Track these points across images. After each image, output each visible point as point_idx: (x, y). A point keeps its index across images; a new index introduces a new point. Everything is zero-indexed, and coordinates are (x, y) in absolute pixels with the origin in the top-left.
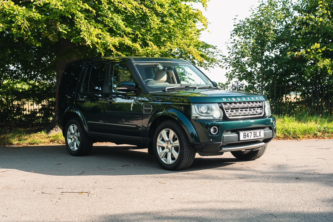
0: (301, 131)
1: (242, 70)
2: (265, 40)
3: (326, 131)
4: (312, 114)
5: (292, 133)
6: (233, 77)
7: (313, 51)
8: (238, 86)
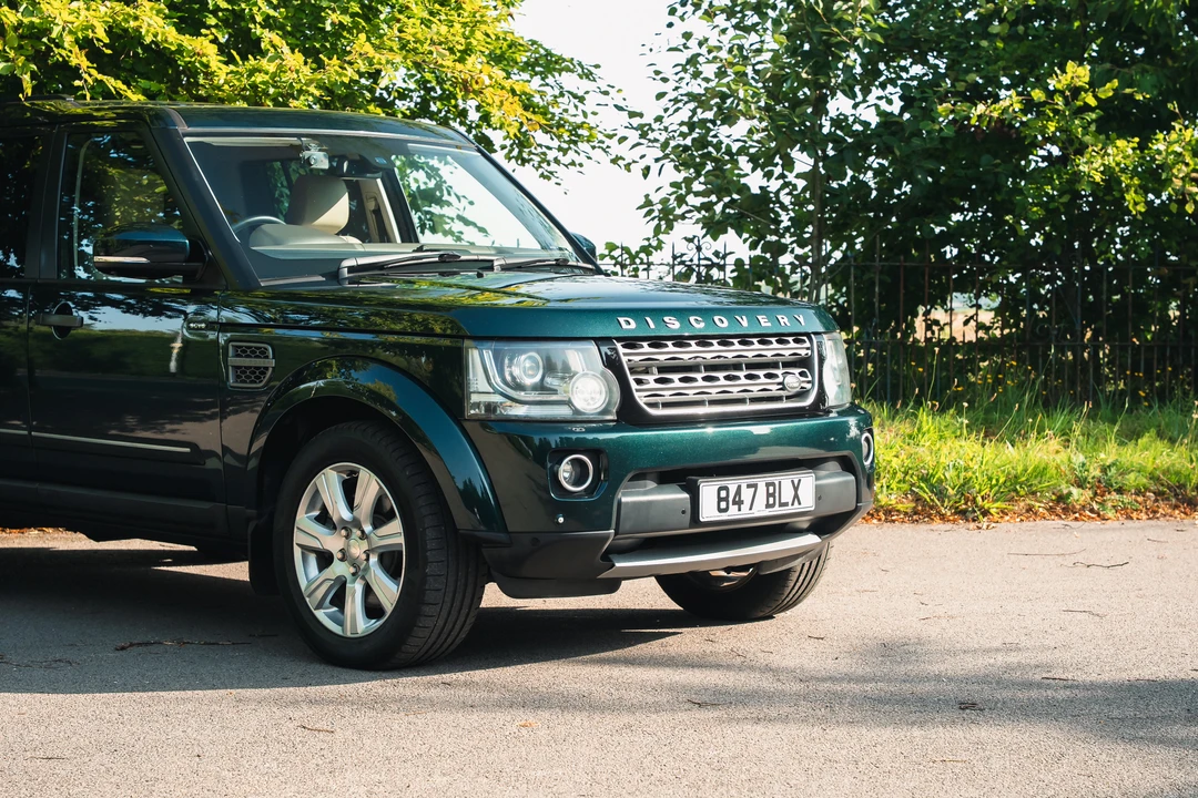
0: (994, 482)
1: (723, 182)
2: (834, 40)
3: (1113, 481)
4: (1048, 403)
5: (951, 492)
6: (676, 218)
7: (1059, 100)
8: (699, 259)
